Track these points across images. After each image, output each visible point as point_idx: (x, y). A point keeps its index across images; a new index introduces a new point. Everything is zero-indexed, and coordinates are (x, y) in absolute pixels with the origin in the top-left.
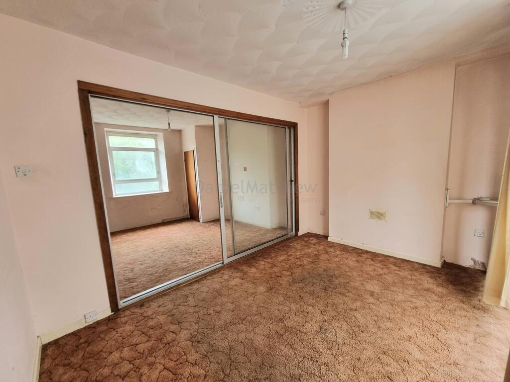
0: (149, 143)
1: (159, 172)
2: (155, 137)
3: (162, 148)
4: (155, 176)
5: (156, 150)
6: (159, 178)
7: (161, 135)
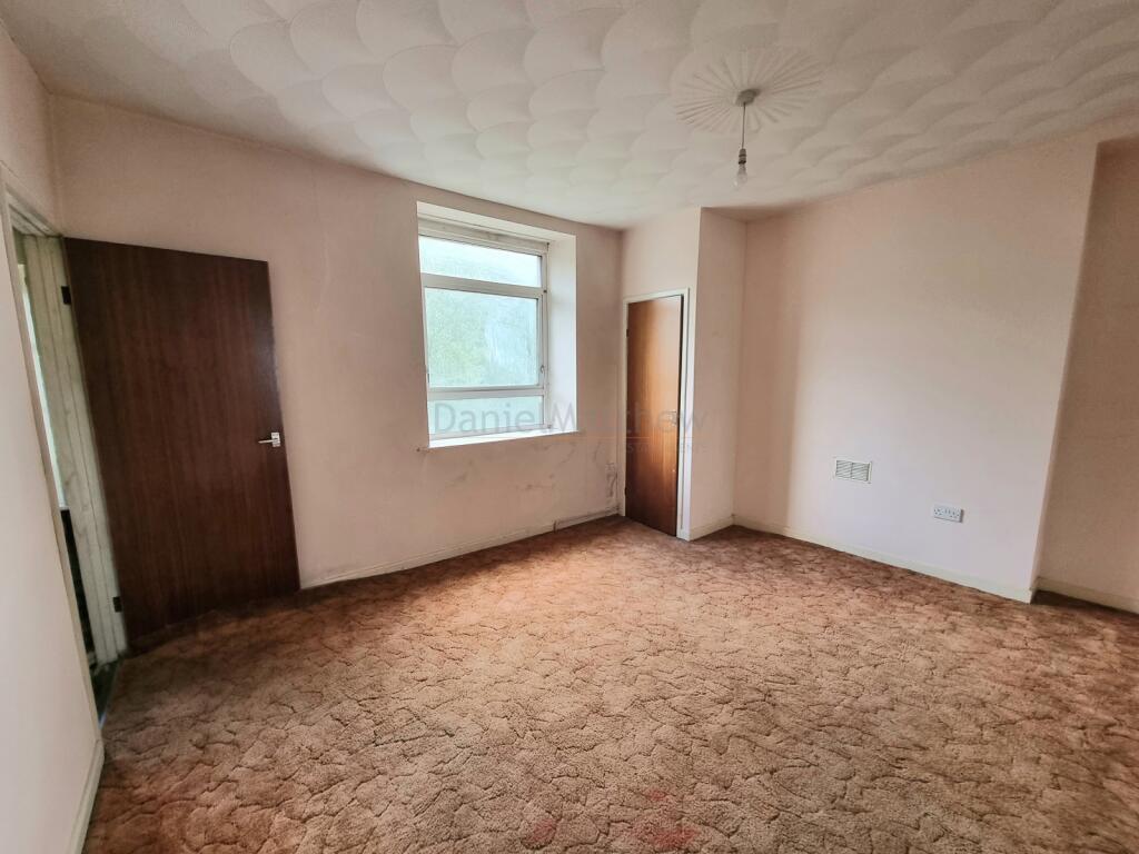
0: (522, 268)
1: (544, 368)
2: (542, 250)
3: (565, 288)
4: (530, 377)
5: (543, 296)
6: (543, 388)
7: (567, 243)
